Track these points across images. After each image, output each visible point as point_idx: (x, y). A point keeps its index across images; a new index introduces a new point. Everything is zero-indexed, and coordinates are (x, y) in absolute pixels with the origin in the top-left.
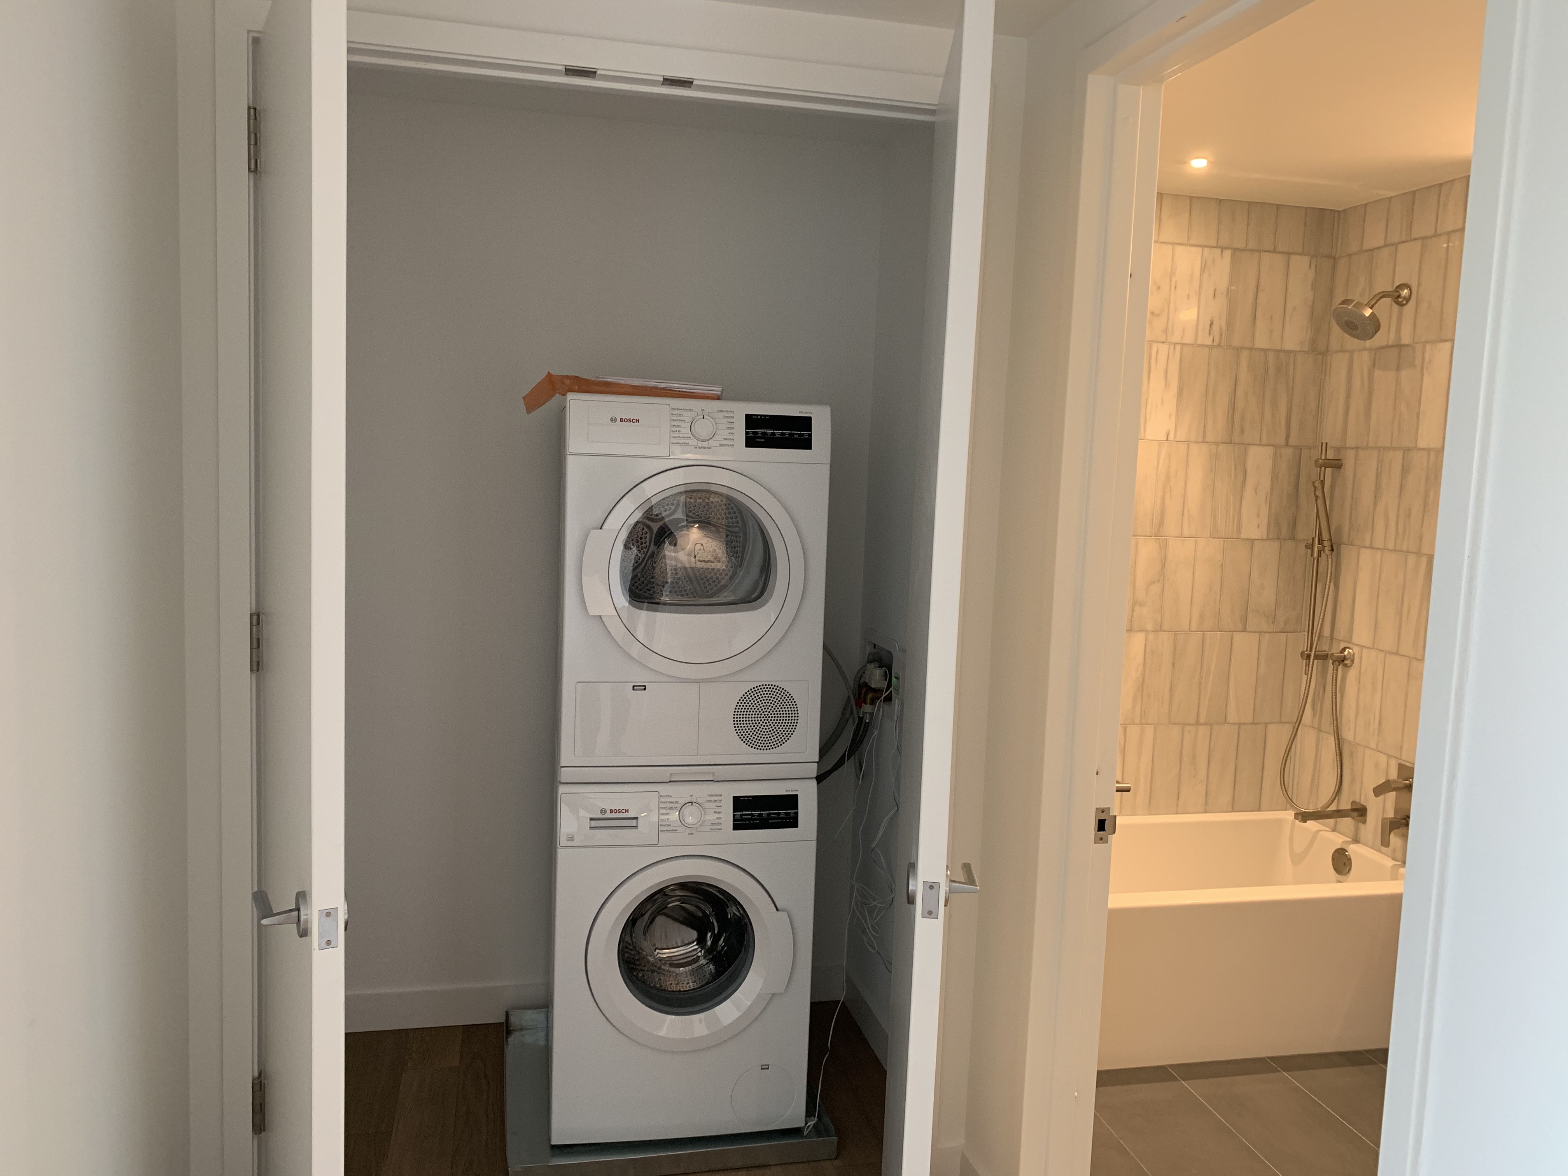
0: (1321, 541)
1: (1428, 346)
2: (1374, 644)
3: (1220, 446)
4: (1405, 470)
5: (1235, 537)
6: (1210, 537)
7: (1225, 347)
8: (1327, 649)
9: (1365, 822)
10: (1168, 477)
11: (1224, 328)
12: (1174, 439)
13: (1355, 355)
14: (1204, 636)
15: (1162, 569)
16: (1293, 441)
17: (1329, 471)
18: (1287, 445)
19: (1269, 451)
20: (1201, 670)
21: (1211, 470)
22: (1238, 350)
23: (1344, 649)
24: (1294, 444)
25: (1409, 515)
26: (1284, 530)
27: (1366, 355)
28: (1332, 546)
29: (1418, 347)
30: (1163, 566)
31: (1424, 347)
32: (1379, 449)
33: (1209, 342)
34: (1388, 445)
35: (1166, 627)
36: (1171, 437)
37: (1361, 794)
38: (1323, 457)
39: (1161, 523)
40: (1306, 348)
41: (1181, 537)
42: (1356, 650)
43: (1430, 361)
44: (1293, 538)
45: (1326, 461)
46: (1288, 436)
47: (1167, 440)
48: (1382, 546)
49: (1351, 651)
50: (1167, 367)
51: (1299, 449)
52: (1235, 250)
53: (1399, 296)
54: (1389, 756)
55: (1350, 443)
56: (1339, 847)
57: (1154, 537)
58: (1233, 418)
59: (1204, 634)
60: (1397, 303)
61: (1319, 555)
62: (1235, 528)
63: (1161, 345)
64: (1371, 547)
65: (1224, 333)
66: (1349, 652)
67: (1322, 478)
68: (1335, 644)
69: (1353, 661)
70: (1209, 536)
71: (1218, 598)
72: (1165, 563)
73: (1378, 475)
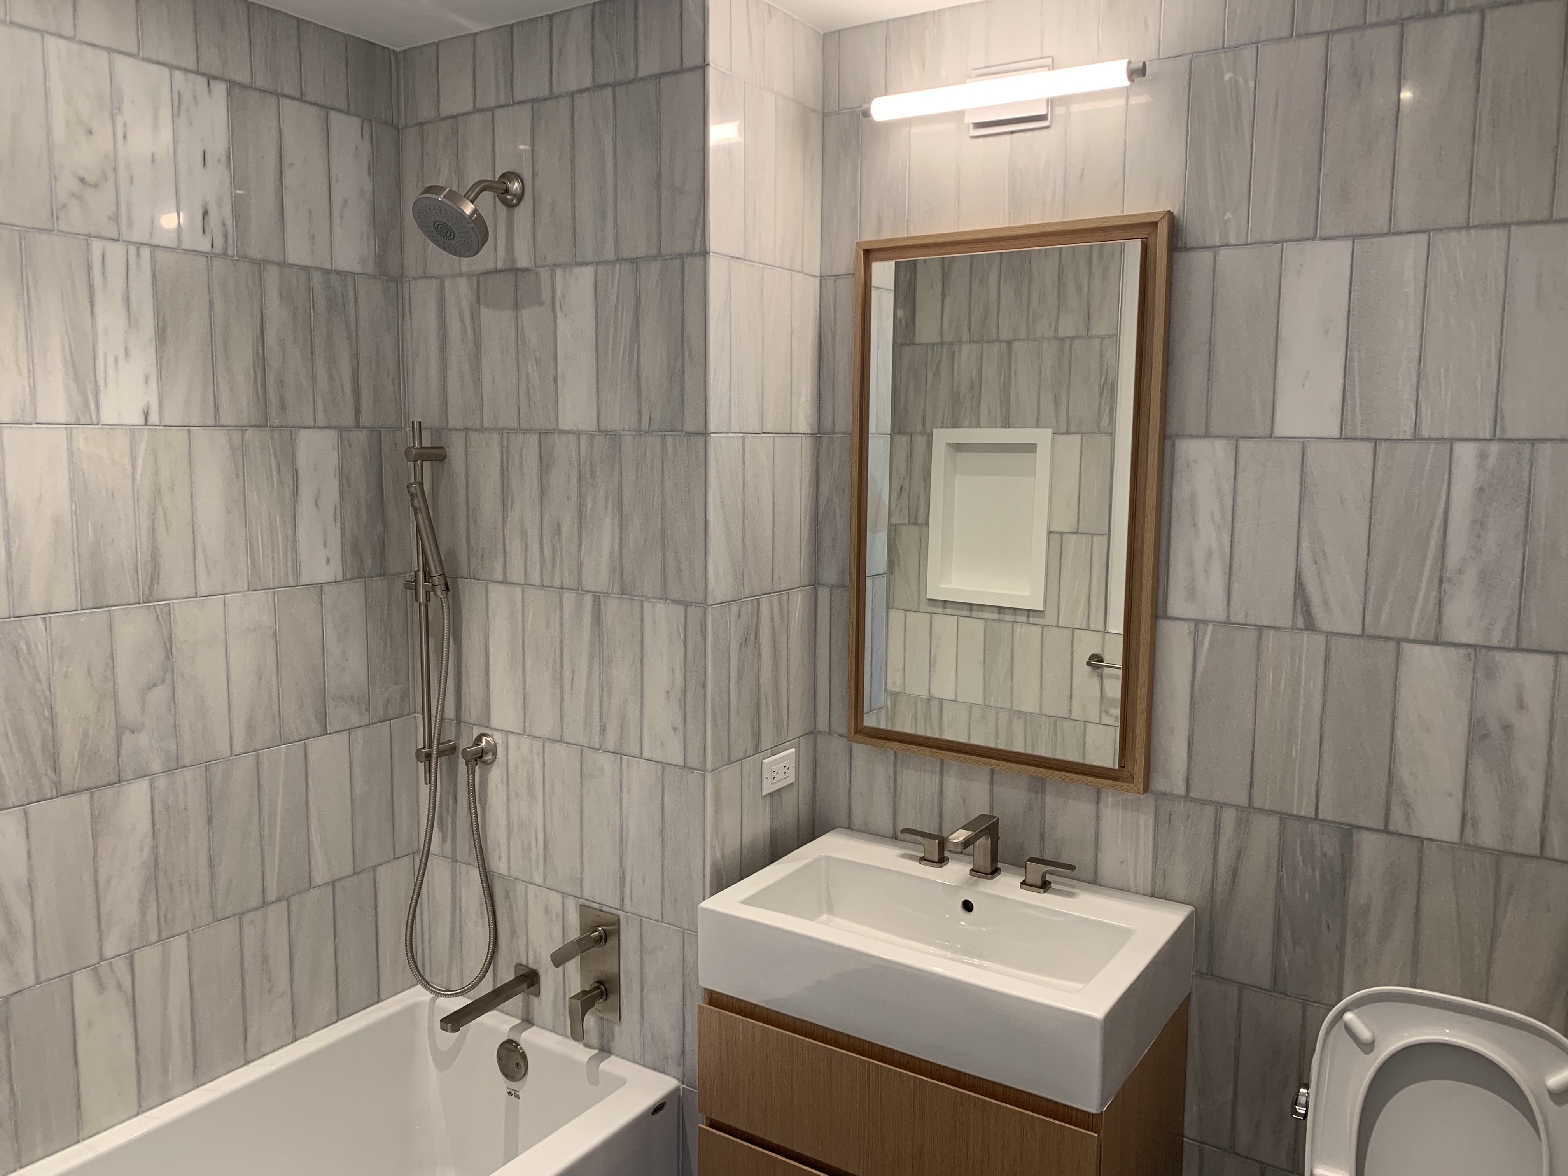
0: (428, 577)
1: (559, 272)
2: (524, 728)
3: (248, 432)
4: (545, 465)
5: (291, 583)
6: (248, 590)
7: (236, 258)
8: (453, 738)
9: (538, 994)
10: (157, 492)
11: (229, 222)
12: (160, 422)
13: (447, 283)
14: (258, 758)
15: (168, 658)
16: (366, 419)
17: (427, 465)
18: (358, 426)
19: (331, 436)
20: (260, 814)
21: (237, 475)
22: (260, 264)
23: (479, 739)
24: (368, 425)
25: (559, 532)
26: (369, 563)
27: (463, 285)
28: (446, 584)
29: (544, 274)
30: (169, 653)
31: (553, 272)
32: (500, 431)
33: (206, 247)
34: (514, 425)
35: (187, 759)
36: (154, 418)
37: (527, 953)
38: (417, 445)
39: (155, 577)
40: (370, 270)
41: (196, 597)
42: (498, 738)
43: (564, 296)
44: (383, 574)
45: (423, 451)
46: (358, 412)
47: (146, 424)
48: (522, 580)
49: (489, 739)
50: (127, 287)
51: (376, 433)
52: (232, 85)
53: (507, 191)
54: (564, 895)
55: (454, 421)
56: (506, 1039)
57: (144, 603)
58: (264, 384)
59: (257, 754)
60: (505, 202)
61: (428, 599)
62: (290, 569)
63: (110, 246)
64: (505, 582)
65: (230, 232)
66: (488, 742)
67: (418, 479)
68: (465, 730)
69: (495, 754)
70: (246, 588)
71: (275, 689)
72: (171, 645)
73: (504, 472)
